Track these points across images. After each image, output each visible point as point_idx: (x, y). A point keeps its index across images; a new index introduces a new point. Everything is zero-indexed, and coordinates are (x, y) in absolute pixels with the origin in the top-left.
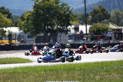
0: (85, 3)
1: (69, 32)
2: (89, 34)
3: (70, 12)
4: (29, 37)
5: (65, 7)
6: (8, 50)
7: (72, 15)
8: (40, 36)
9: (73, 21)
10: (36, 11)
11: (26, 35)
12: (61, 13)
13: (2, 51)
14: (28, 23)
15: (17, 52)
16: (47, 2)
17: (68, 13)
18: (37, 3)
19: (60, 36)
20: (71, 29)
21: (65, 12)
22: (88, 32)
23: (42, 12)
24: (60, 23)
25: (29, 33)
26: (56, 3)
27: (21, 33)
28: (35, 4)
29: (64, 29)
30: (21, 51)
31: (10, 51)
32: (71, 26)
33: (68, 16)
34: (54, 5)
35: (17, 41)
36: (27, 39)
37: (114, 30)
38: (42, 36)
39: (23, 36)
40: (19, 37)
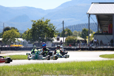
0: (63, 24)
1: (53, 41)
2: (65, 42)
3: (54, 29)
4: (29, 43)
5: (51, 26)
6: (16, 50)
7: (56, 31)
8: (36, 43)
9: (56, 34)
10: (34, 28)
11: (28, 42)
12: (49, 29)
13: (13, 51)
14: (29, 35)
15: (23, 52)
16: (41, 23)
17: (53, 29)
18: (35, 23)
19: (48, 43)
20: (54, 39)
21: (51, 29)
22: (64, 42)
23: (38, 28)
24: (48, 35)
25: (29, 41)
26: (46, 24)
27: (24, 41)
28: (34, 23)
29: (50, 39)
30: (25, 51)
31: (18, 51)
32: (55, 37)
33: (53, 31)
34: (45, 24)
35: (22, 45)
36: (28, 45)
37: (80, 40)
38: (37, 43)
39: (26, 43)
40: (23, 43)
